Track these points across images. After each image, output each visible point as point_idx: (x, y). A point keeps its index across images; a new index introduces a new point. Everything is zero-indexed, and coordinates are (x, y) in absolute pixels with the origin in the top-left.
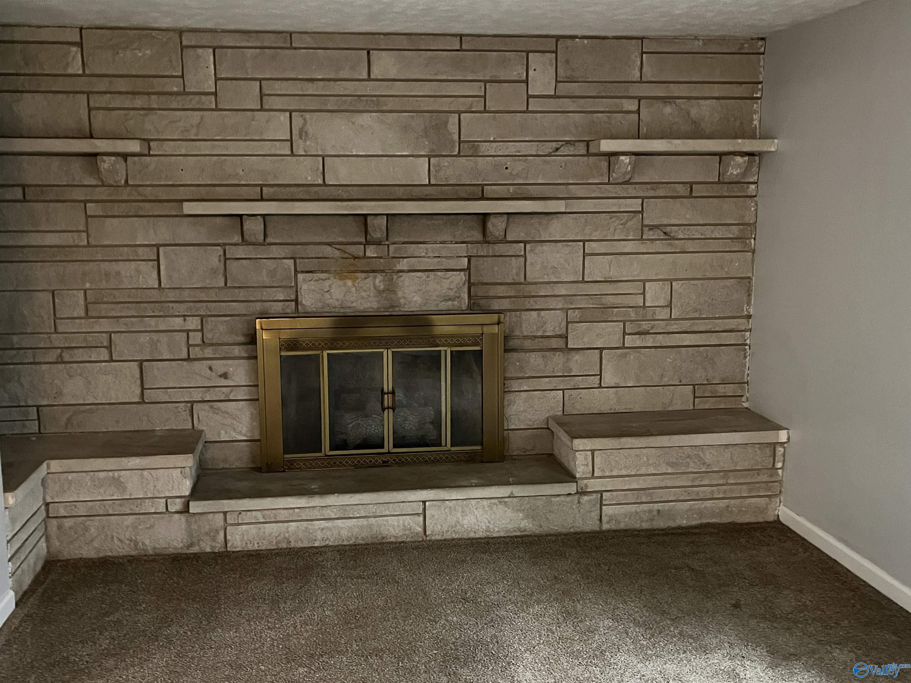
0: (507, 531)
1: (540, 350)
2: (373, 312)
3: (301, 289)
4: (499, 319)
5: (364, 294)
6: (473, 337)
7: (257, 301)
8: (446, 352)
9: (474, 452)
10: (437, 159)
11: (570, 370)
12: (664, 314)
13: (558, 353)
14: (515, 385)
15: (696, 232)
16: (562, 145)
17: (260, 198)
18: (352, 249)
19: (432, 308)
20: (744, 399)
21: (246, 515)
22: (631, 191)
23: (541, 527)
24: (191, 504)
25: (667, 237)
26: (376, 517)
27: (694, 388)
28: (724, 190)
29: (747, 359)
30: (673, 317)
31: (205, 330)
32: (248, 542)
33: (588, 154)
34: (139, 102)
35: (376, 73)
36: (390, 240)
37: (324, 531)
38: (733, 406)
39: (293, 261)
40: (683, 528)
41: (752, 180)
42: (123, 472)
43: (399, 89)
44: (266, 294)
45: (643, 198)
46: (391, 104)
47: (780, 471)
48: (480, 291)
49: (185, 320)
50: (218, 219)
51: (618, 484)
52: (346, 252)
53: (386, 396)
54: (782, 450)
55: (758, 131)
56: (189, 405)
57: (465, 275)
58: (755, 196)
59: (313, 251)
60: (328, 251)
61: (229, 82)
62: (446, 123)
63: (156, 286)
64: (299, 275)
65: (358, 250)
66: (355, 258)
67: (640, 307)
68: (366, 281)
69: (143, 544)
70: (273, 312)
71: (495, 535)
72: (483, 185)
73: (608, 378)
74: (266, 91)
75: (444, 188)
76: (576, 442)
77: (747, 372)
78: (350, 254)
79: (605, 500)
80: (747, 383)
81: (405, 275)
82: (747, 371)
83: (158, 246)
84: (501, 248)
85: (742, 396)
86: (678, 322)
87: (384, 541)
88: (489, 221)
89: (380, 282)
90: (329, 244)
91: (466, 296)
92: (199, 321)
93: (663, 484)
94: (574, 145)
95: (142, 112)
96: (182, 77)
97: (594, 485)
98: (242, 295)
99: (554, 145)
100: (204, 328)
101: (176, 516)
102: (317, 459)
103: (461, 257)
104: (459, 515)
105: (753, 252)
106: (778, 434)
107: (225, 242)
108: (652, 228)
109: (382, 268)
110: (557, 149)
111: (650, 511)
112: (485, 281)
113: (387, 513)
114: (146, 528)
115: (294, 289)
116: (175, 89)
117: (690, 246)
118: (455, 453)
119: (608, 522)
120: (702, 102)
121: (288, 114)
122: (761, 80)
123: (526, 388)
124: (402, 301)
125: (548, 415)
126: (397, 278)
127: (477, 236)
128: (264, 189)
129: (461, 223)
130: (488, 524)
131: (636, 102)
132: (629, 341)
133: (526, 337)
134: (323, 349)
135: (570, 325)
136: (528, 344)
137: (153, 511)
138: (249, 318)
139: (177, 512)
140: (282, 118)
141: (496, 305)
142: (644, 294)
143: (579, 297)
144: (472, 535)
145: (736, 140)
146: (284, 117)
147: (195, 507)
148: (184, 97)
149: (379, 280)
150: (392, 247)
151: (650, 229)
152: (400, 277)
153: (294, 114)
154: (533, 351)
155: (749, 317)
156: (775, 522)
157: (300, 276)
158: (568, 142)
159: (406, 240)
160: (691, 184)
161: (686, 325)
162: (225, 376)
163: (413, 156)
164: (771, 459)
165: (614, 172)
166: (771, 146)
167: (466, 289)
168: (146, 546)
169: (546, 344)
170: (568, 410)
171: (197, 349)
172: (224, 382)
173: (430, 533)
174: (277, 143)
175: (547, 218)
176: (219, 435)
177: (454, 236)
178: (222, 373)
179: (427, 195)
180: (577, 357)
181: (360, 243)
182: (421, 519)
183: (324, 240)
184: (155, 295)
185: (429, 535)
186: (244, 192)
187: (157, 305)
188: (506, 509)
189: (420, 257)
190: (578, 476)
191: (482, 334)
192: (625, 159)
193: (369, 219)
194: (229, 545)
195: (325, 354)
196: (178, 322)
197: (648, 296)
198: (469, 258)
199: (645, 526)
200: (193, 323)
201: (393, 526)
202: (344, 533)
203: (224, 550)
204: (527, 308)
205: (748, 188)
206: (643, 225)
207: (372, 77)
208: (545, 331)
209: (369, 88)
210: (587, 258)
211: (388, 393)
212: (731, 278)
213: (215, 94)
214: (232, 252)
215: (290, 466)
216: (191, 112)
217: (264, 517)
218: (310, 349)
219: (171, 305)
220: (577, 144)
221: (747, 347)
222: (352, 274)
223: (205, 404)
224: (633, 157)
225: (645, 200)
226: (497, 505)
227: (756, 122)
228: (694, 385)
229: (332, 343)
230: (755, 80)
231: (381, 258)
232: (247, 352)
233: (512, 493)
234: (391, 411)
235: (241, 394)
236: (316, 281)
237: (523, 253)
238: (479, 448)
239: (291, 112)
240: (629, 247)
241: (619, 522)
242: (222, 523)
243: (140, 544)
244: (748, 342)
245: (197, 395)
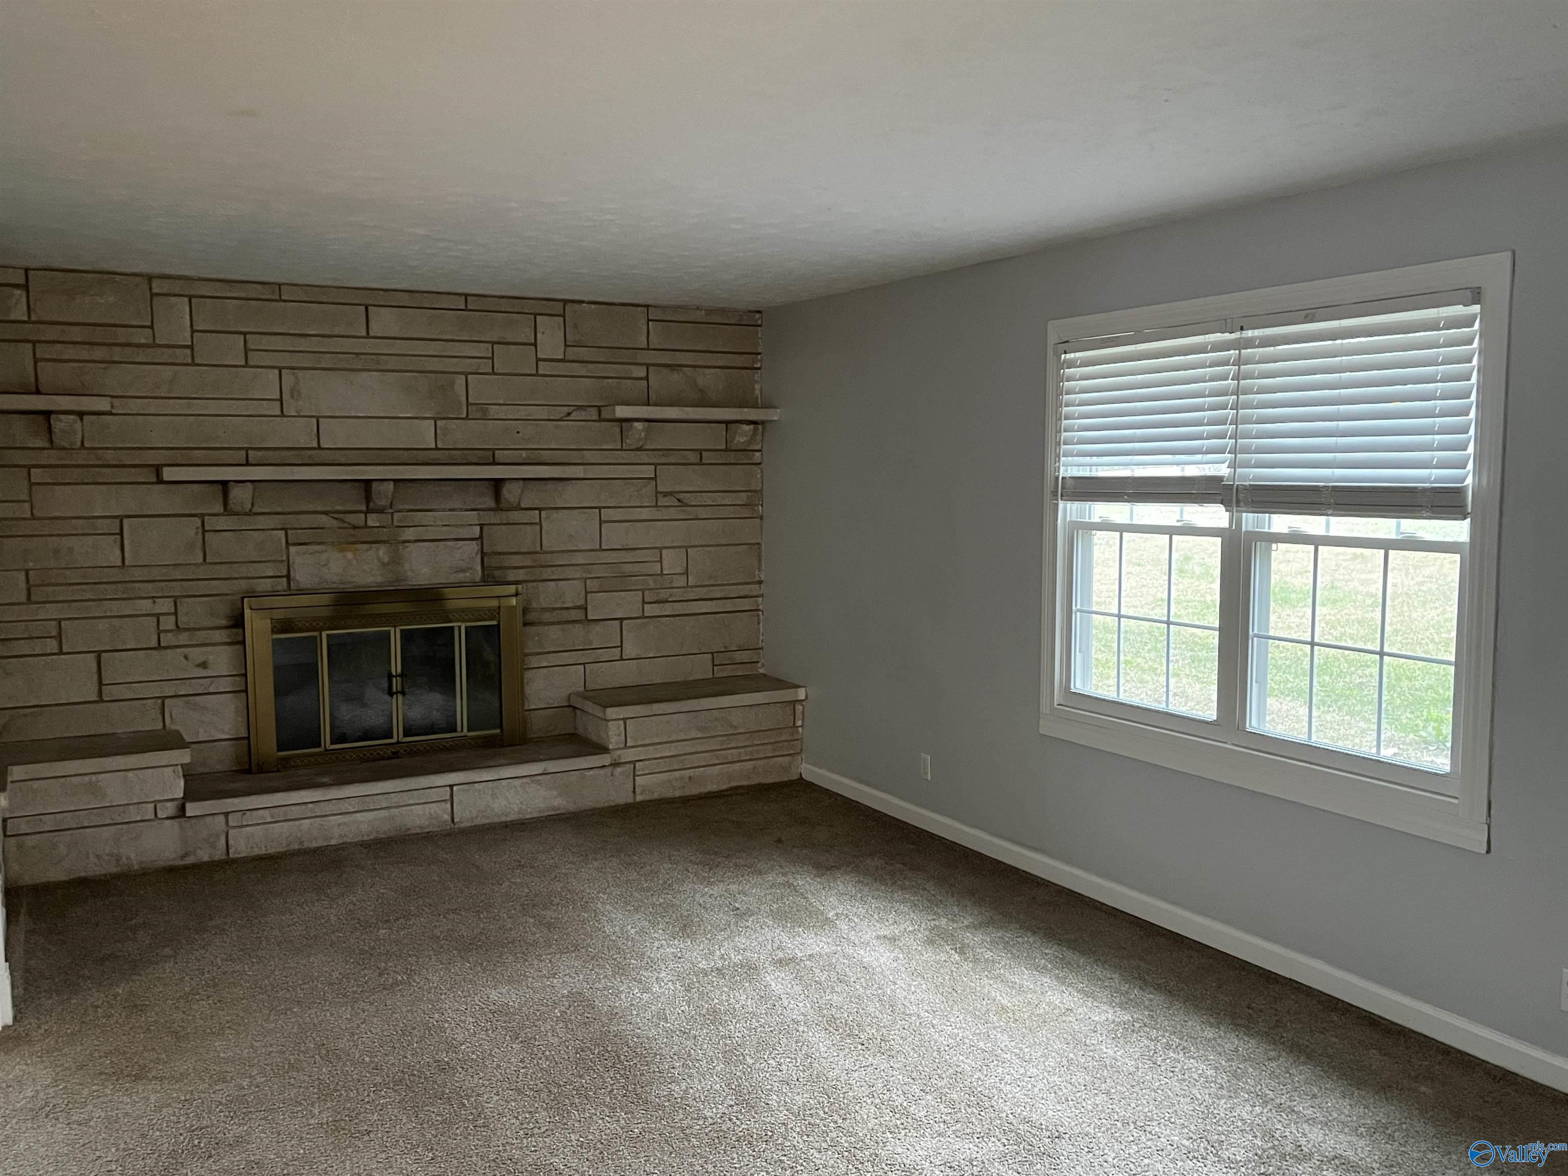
0: (540, 811)
1: (559, 623)
2: (375, 587)
3: (293, 563)
4: (517, 590)
5: (366, 567)
6: (489, 611)
7: (242, 578)
8: (461, 628)
9: (494, 736)
10: (444, 421)
11: (591, 643)
12: (681, 581)
13: (577, 626)
14: (534, 662)
15: (707, 499)
16: (574, 410)
17: (245, 463)
18: (352, 519)
19: (443, 581)
20: (759, 665)
21: (251, 815)
22: (644, 457)
23: (575, 803)
24: (189, 806)
25: (680, 504)
26: (397, 807)
27: (713, 656)
28: (732, 455)
29: (761, 624)
30: (690, 584)
31: (179, 614)
32: (255, 846)
33: (600, 420)
34: (99, 353)
35: (375, 330)
36: (394, 507)
37: (341, 827)
38: (751, 673)
39: (283, 532)
40: (714, 793)
41: (757, 448)
42: (103, 775)
43: (399, 347)
44: (252, 570)
45: (656, 465)
46: (392, 363)
47: (800, 729)
48: (493, 561)
49: (154, 602)
50: (195, 486)
51: (651, 752)
52: (344, 522)
53: (394, 679)
54: (801, 707)
55: (759, 401)
56: (160, 701)
57: (478, 545)
58: (760, 464)
59: (305, 521)
60: (323, 520)
61: (209, 334)
62: (452, 384)
63: (119, 563)
64: (291, 548)
65: (358, 519)
66: (355, 528)
67: (658, 575)
68: (369, 553)
69: (128, 858)
70: (260, 589)
71: (528, 816)
72: (493, 450)
73: (630, 650)
74: (251, 346)
75: (451, 452)
76: (609, 711)
77: (761, 638)
78: (350, 524)
79: (639, 770)
80: (761, 648)
81: (411, 546)
82: (761, 636)
83: (121, 518)
84: (515, 516)
85: (758, 662)
86: (694, 589)
87: (409, 832)
88: (503, 487)
89: (384, 554)
90: (326, 513)
91: (479, 568)
92: (172, 604)
93: (693, 750)
94: (585, 410)
95: (103, 366)
96: (151, 327)
97: (629, 755)
98: (223, 571)
99: (566, 409)
100: (179, 610)
101: (168, 821)
102: (317, 754)
103: (472, 525)
104: (489, 798)
105: (761, 518)
106: (797, 692)
107: (204, 512)
108: (666, 494)
109: (386, 538)
110: (569, 414)
111: (682, 778)
112: (499, 551)
113: (411, 802)
114: (131, 839)
115: (286, 563)
116: (143, 341)
117: (702, 513)
118: (472, 738)
119: (642, 794)
120: (707, 371)
121: (277, 371)
122: (760, 351)
123: (545, 664)
124: (409, 574)
125: (568, 692)
126: (403, 549)
127: (490, 502)
128: (250, 452)
129: (471, 489)
130: (520, 806)
131: (644, 368)
132: (650, 610)
133: (544, 610)
134: (321, 630)
135: (589, 595)
136: (546, 617)
137: (139, 819)
138: (233, 598)
139: (167, 818)
140: (270, 376)
141: (512, 576)
142: (661, 561)
143: (596, 566)
144: (503, 819)
145: (742, 409)
146: (274, 374)
147: (192, 809)
148: (154, 350)
149: (383, 552)
150: (396, 515)
151: (664, 496)
152: (407, 547)
153: (284, 371)
154: (553, 623)
155: (760, 582)
156: (798, 780)
157: (293, 549)
158: (580, 407)
159: (412, 507)
160: (700, 451)
161: (703, 592)
162: (204, 665)
163: (417, 418)
164: (792, 718)
165: (627, 438)
166: (774, 415)
167: (478, 559)
168: (131, 859)
169: (566, 615)
170: (590, 686)
171: (169, 635)
172: (203, 673)
173: (458, 820)
174: (264, 402)
175: (560, 484)
176: (197, 733)
177: (465, 503)
178: (200, 661)
179: (434, 460)
180: (597, 628)
181: (361, 512)
182: (449, 805)
183: (319, 509)
184: (117, 575)
185: (458, 822)
186: (226, 456)
187: (119, 585)
188: (539, 787)
189: (427, 526)
190: (611, 747)
191: (499, 607)
192: (639, 426)
193: (374, 485)
194: (231, 851)
195: (324, 634)
196: (145, 605)
197: (665, 563)
198: (482, 526)
199: (678, 794)
200: (165, 606)
201: (418, 815)
202: (364, 828)
203: (224, 857)
204: (544, 578)
205: (753, 455)
206: (657, 492)
207: (371, 334)
208: (564, 602)
209: (369, 346)
210: (604, 525)
211: (396, 676)
212: (742, 544)
213: (191, 347)
214: (210, 523)
215: (284, 764)
216: (163, 367)
217: (272, 816)
218: (307, 630)
219: (137, 585)
220: (588, 409)
221: (760, 613)
222: (352, 545)
223: (179, 699)
224: (646, 424)
225: (658, 467)
226: (529, 784)
227: (757, 392)
228: (712, 653)
229: (332, 623)
230: (755, 351)
231: (384, 527)
232: (229, 636)
233: (545, 769)
234: (400, 697)
235: (225, 685)
236: (311, 553)
237: (538, 521)
238: (498, 731)
239: (280, 369)
240: (645, 514)
241: (653, 793)
242: (224, 826)
243: (124, 858)
244: (761, 607)
245: (169, 689)
